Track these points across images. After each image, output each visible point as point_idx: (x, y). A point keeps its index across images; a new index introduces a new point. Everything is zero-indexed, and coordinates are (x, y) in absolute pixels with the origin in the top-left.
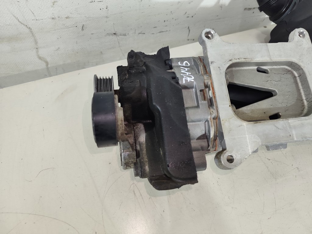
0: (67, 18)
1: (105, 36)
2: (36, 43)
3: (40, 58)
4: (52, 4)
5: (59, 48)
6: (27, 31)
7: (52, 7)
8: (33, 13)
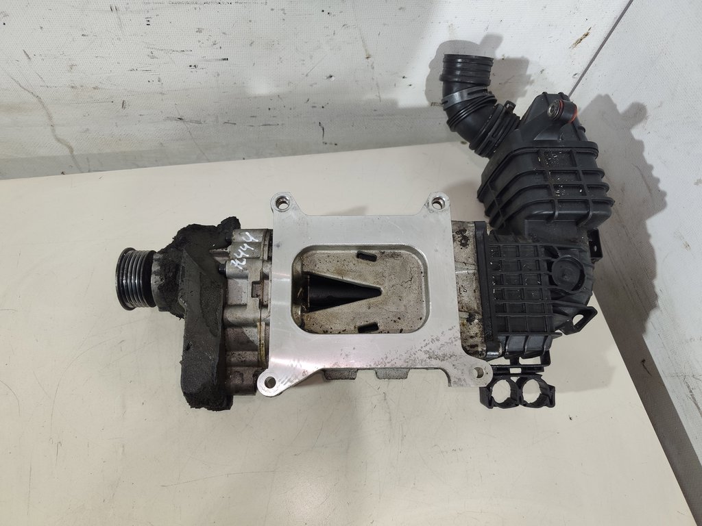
0: (95, 88)
1: (165, 120)
2: (50, 118)
3: (58, 140)
4: (69, 68)
5: (88, 130)
6: (35, 100)
7: (69, 71)
8: (41, 78)
